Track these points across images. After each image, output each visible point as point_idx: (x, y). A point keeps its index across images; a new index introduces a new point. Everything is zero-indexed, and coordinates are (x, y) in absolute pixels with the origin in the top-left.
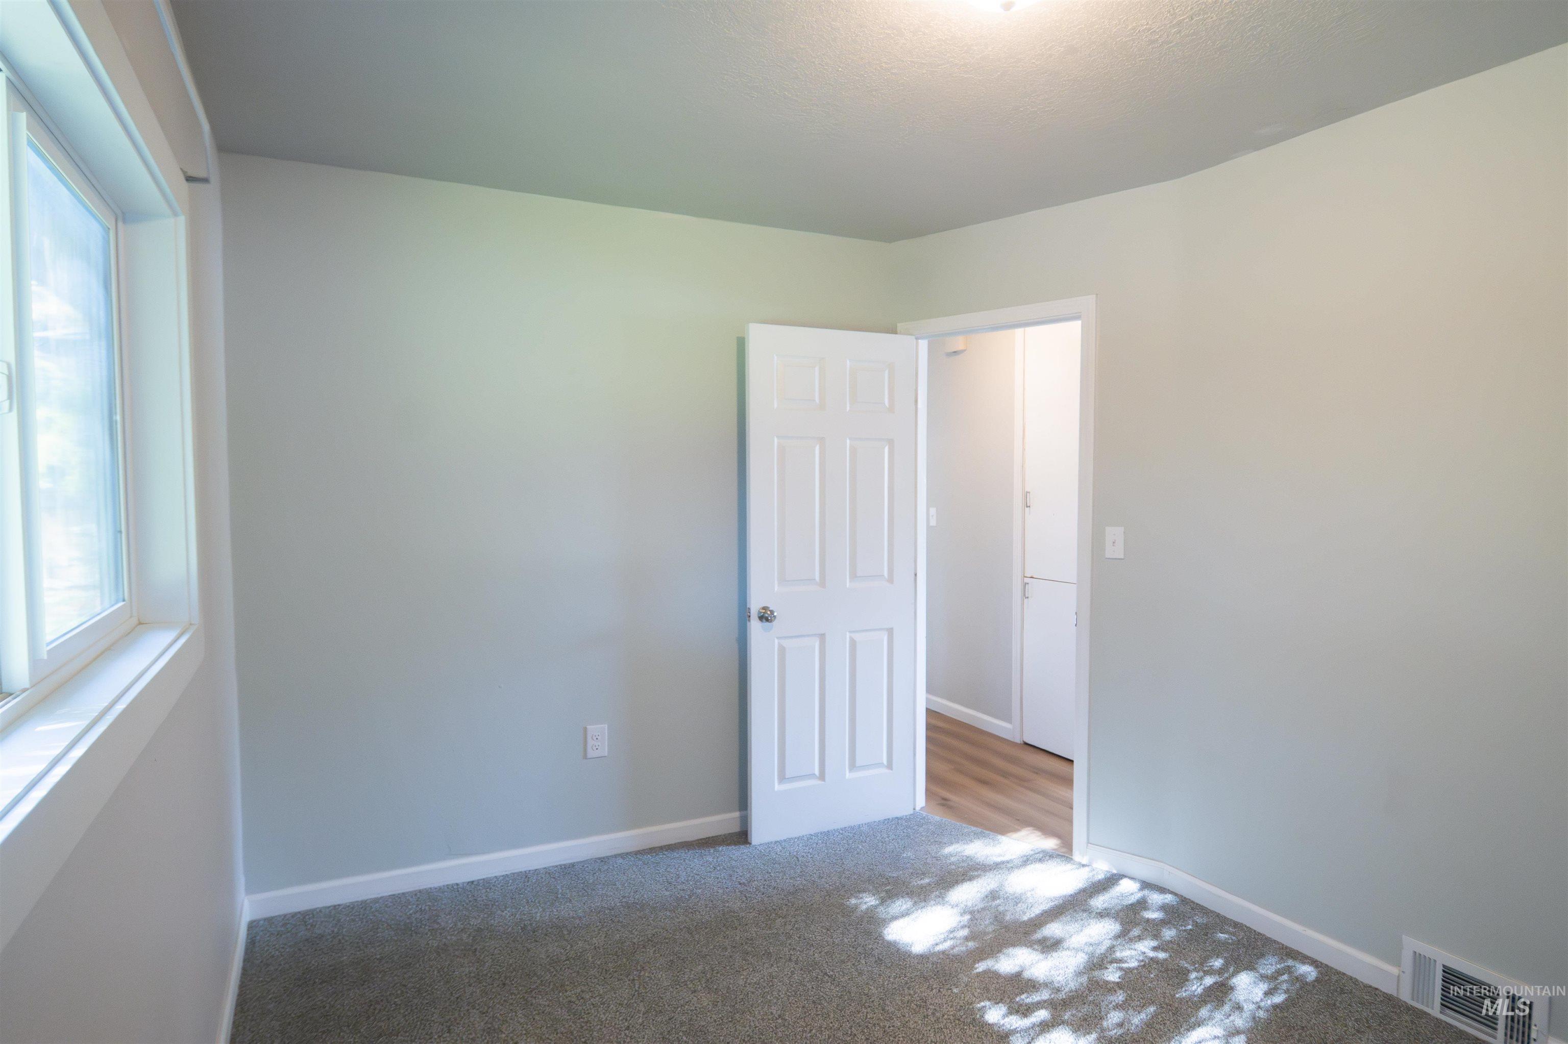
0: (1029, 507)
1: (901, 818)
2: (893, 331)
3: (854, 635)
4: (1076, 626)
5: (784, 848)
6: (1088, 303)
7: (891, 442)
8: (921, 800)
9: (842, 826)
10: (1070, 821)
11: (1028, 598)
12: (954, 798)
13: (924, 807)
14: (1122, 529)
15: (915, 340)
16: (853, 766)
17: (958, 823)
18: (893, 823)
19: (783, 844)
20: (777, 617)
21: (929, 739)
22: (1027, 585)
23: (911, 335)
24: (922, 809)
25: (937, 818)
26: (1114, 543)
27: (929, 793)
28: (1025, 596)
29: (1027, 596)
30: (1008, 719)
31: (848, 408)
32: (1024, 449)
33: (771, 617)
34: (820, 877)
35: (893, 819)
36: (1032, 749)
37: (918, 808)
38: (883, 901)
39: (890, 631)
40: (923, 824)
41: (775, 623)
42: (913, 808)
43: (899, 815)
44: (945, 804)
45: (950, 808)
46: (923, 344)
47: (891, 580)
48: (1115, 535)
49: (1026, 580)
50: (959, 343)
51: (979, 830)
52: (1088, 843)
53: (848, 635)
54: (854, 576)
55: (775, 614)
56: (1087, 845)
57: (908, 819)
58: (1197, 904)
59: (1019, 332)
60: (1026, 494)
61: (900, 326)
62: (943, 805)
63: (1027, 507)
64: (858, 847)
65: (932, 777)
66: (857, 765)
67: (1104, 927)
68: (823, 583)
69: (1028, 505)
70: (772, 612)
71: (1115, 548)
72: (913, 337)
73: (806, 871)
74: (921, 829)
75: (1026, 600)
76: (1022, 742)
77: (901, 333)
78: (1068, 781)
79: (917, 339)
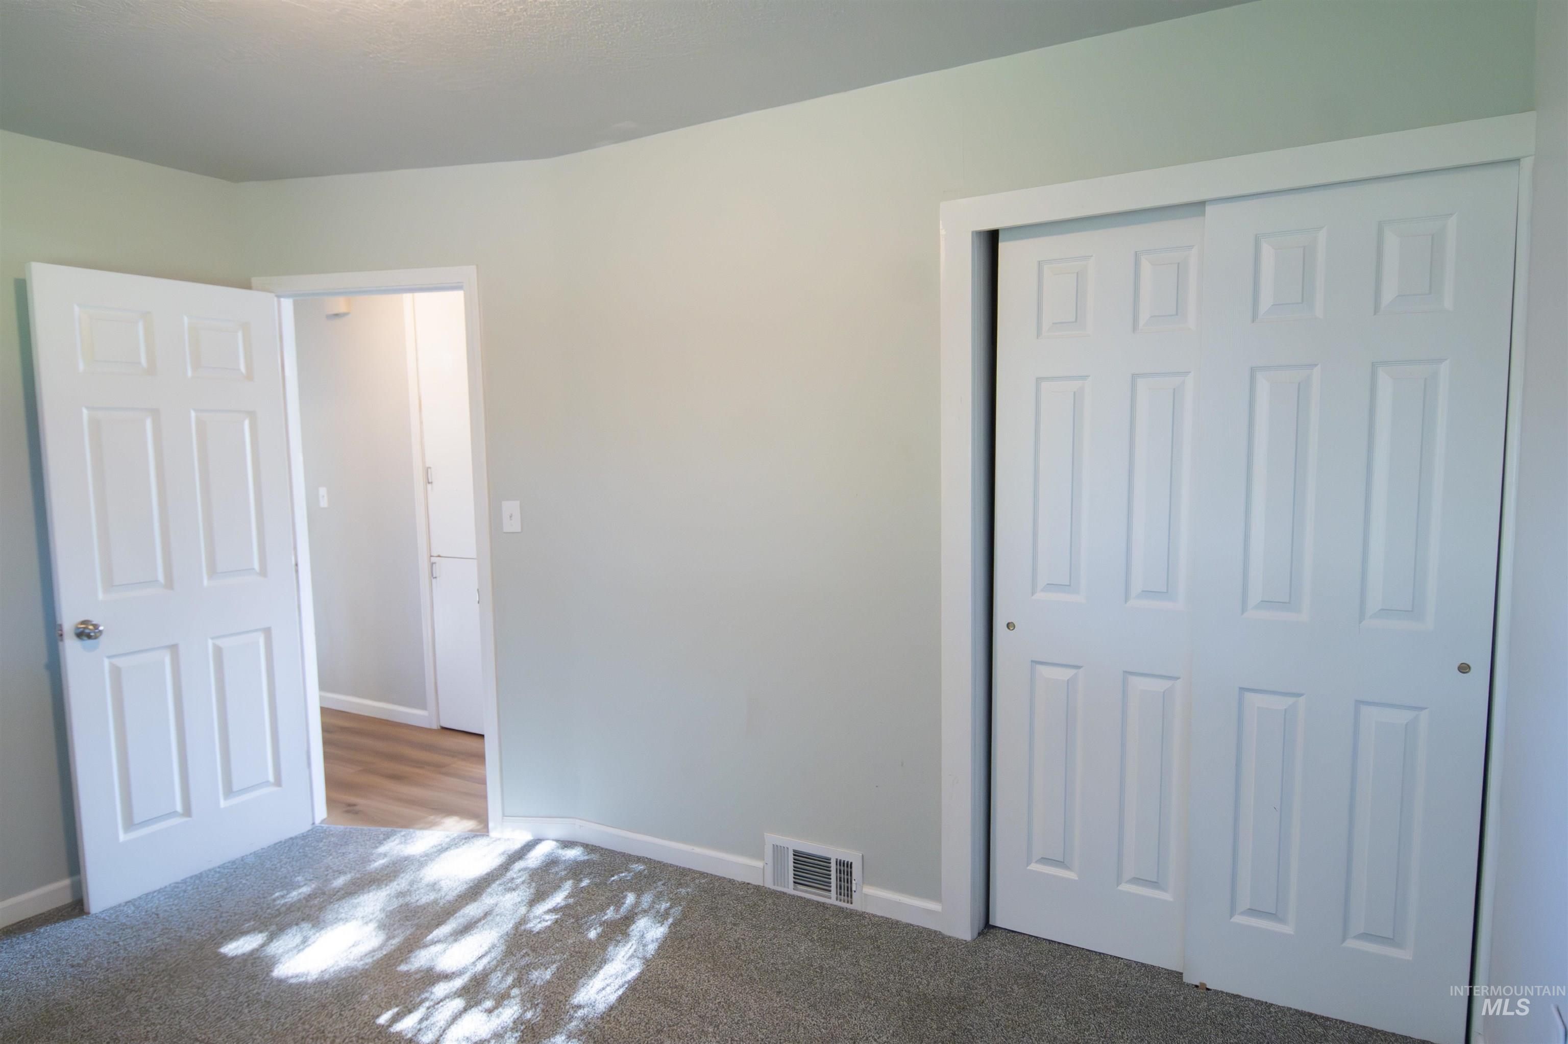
0: (432, 483)
1: (296, 838)
2: (247, 286)
3: (219, 642)
4: (479, 602)
5: (138, 908)
6: (469, 272)
7: (252, 415)
8: (321, 812)
9: (218, 864)
10: (485, 797)
11: (436, 578)
12: (361, 802)
13: (325, 819)
14: (518, 503)
15: (276, 299)
16: (229, 791)
17: (365, 828)
18: (286, 845)
19: (137, 903)
20: (104, 634)
21: (326, 742)
22: (434, 565)
23: (271, 292)
24: (323, 821)
25: (341, 827)
26: (511, 517)
27: (331, 802)
28: (432, 576)
29: (434, 576)
30: (423, 706)
31: (190, 374)
32: (421, 423)
33: (95, 632)
34: (189, 929)
35: (286, 842)
36: (449, 732)
37: (317, 821)
38: (271, 938)
39: (267, 632)
40: (323, 838)
41: (103, 639)
42: (311, 822)
43: (293, 835)
44: (351, 810)
45: (356, 813)
46: (287, 305)
47: (263, 572)
48: (511, 507)
49: (433, 559)
50: (340, 305)
51: (389, 829)
52: (504, 815)
53: (210, 642)
54: (213, 572)
55: (101, 628)
56: (503, 819)
57: (304, 837)
58: (606, 849)
59: (407, 297)
60: (427, 470)
61: (255, 281)
62: (347, 812)
63: (429, 483)
64: (241, 883)
65: (332, 782)
66: (235, 788)
67: (519, 895)
68: (169, 583)
69: (430, 481)
70: (96, 626)
71: (512, 524)
72: (273, 295)
73: (170, 927)
74: (321, 844)
75: (434, 581)
76: (439, 728)
77: (257, 290)
78: (480, 757)
79: (279, 297)
